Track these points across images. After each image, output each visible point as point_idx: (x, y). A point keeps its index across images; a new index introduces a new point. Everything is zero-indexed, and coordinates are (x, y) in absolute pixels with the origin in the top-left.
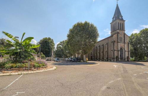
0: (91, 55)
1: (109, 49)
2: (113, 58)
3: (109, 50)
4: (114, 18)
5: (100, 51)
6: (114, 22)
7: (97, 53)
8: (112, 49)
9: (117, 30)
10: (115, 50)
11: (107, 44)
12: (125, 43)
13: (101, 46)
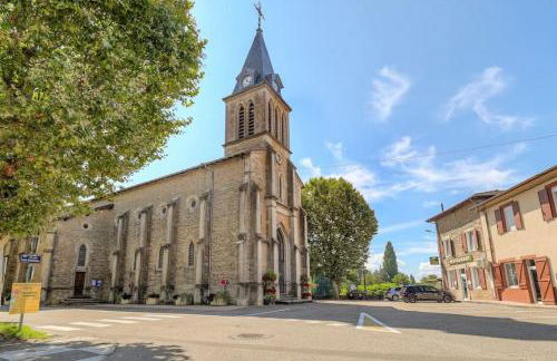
0: (81, 263)
1: (220, 228)
2: (246, 285)
3: (213, 236)
4: (249, 79)
5: (148, 240)
6: (250, 96)
7: (121, 255)
8: (244, 229)
9: (264, 133)
10: (258, 237)
11: (205, 197)
12: (291, 210)
13: (158, 211)
